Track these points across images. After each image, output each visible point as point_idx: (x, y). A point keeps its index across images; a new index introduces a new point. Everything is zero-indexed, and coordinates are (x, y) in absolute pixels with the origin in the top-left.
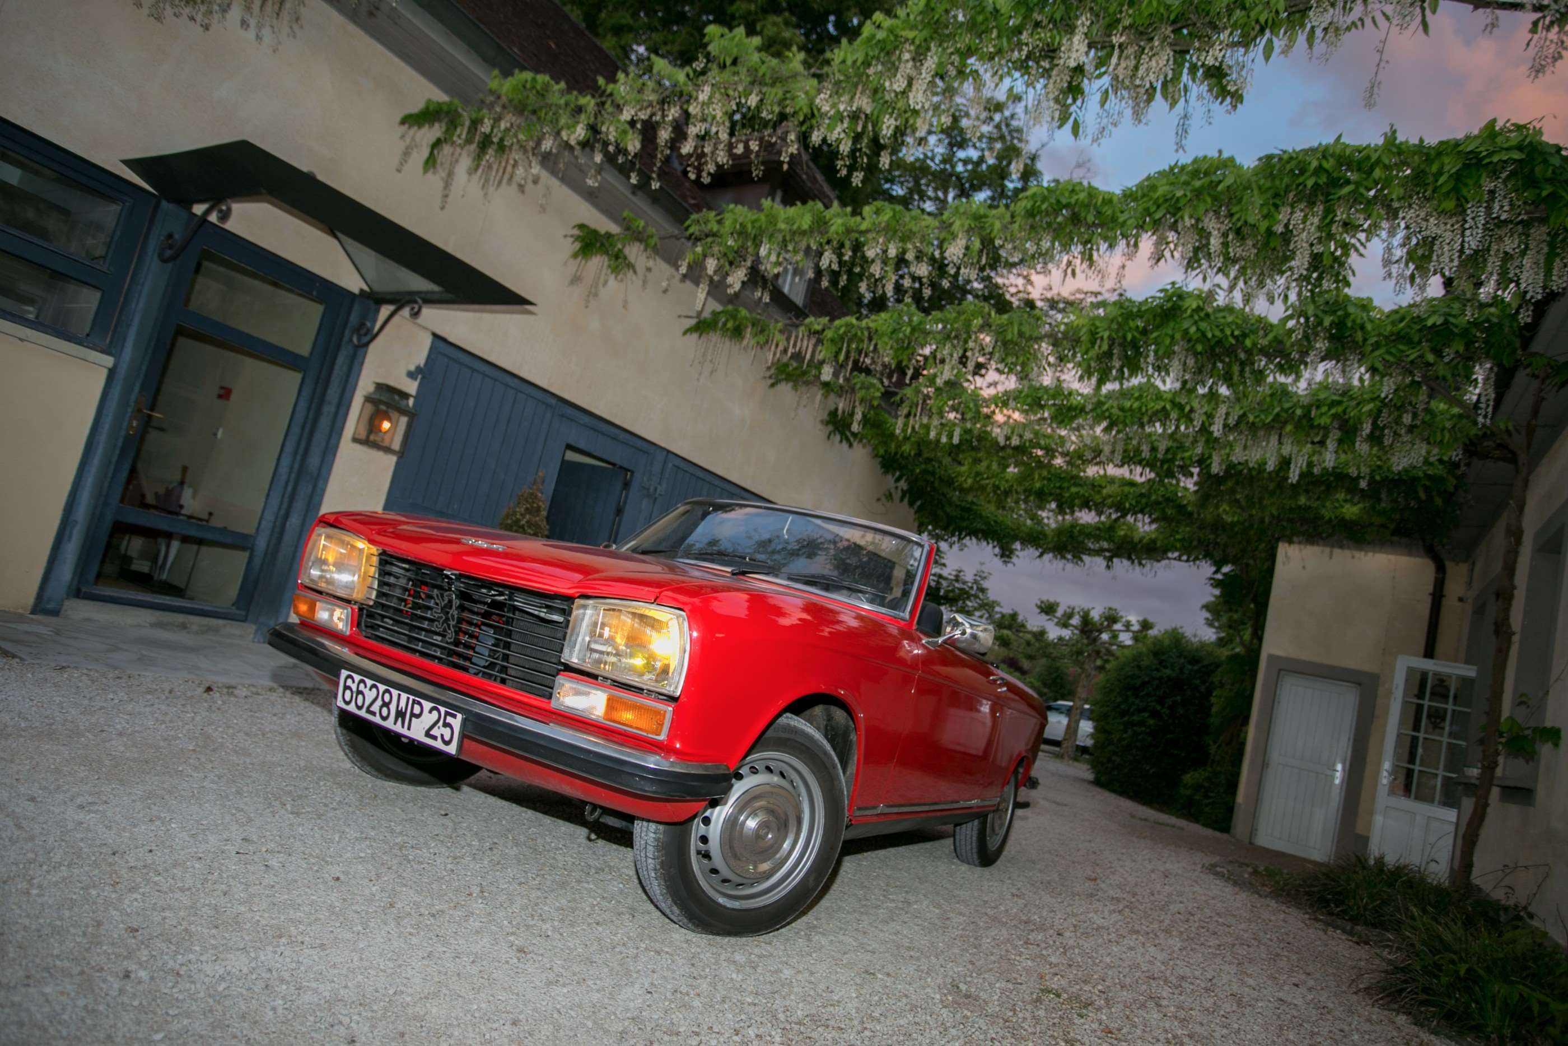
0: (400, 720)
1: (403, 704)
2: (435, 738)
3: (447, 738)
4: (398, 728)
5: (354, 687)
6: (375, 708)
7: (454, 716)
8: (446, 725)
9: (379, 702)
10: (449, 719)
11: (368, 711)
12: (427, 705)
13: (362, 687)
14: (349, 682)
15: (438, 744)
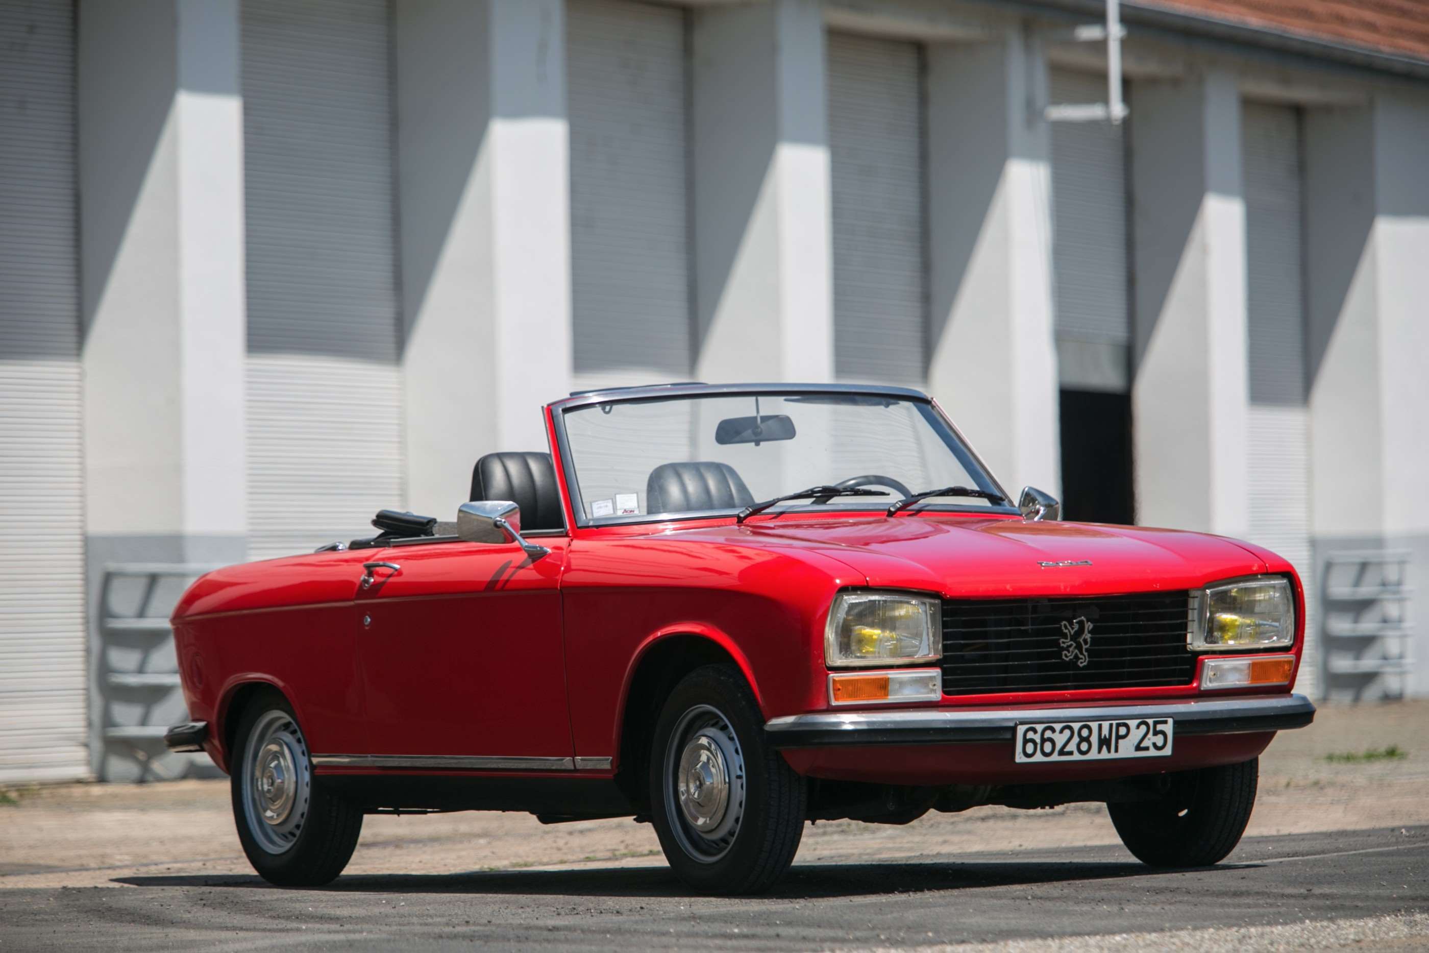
0: (1105, 748)
1: (1105, 732)
2: (1147, 749)
3: (1160, 744)
4: (1105, 755)
5: (1037, 737)
6: (1072, 747)
7: (1166, 722)
8: (1156, 733)
9: (1076, 739)
10: (1160, 727)
11: (1062, 752)
12: (1133, 723)
13: (1048, 734)
14: (1030, 735)
15: (1153, 753)
